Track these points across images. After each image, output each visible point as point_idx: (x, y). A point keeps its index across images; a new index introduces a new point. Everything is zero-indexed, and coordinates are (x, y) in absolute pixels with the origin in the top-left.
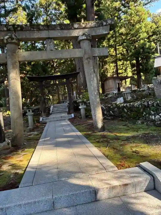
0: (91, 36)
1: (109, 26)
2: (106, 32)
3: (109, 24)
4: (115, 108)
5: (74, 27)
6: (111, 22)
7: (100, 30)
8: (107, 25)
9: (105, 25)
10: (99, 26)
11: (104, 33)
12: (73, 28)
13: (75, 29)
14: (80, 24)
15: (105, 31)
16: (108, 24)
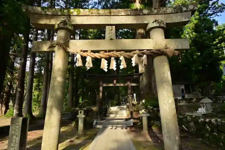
0: (165, 24)
1: (191, 12)
2: (187, 20)
3: (191, 10)
4: (191, 122)
5: (143, 13)
6: (194, 8)
7: (177, 17)
8: (188, 11)
9: (185, 11)
10: (177, 13)
11: (184, 20)
12: (141, 14)
13: (145, 15)
14: (151, 10)
15: (185, 18)
16: (189, 9)
